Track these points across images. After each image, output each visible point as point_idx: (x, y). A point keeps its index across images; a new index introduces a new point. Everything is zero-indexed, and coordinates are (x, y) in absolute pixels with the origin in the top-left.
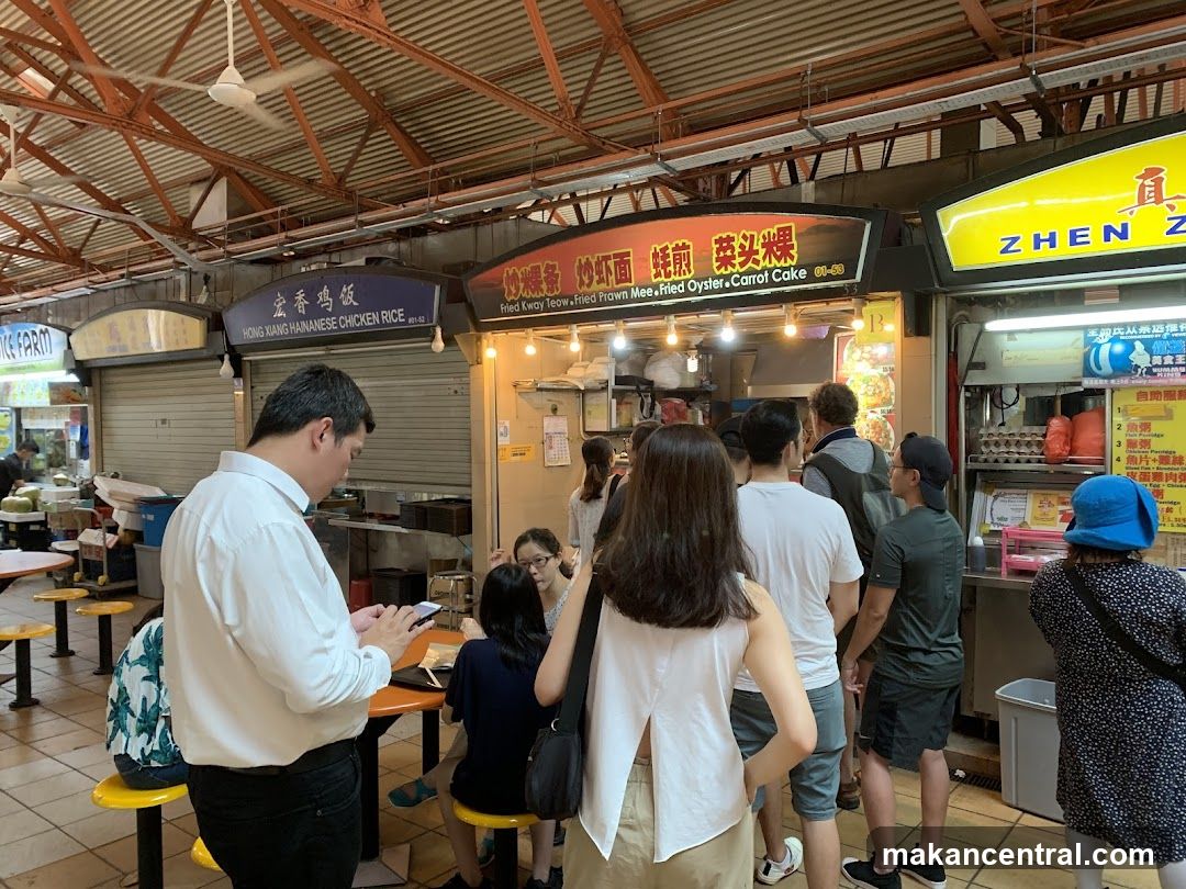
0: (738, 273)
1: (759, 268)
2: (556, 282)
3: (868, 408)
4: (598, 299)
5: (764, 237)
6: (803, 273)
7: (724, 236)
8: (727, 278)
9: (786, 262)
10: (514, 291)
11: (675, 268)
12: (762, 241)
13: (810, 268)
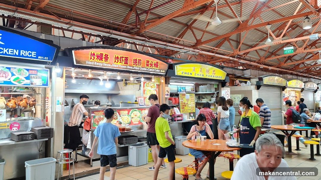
0: (149, 68)
1: (153, 68)
2: (108, 59)
5: (154, 63)
9: (157, 68)
10: (93, 58)
11: (138, 64)
13: (160, 70)
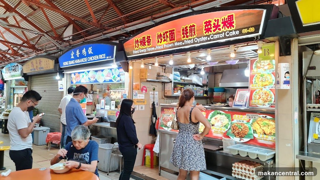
0: (213, 34)
1: (221, 32)
2: (150, 42)
3: (263, 86)
4: (163, 47)
5: (223, 20)
6: (238, 32)
7: (208, 21)
8: (208, 36)
9: (231, 28)
10: (137, 46)
11: (190, 34)
12: (222, 21)
